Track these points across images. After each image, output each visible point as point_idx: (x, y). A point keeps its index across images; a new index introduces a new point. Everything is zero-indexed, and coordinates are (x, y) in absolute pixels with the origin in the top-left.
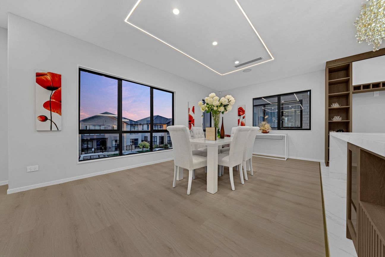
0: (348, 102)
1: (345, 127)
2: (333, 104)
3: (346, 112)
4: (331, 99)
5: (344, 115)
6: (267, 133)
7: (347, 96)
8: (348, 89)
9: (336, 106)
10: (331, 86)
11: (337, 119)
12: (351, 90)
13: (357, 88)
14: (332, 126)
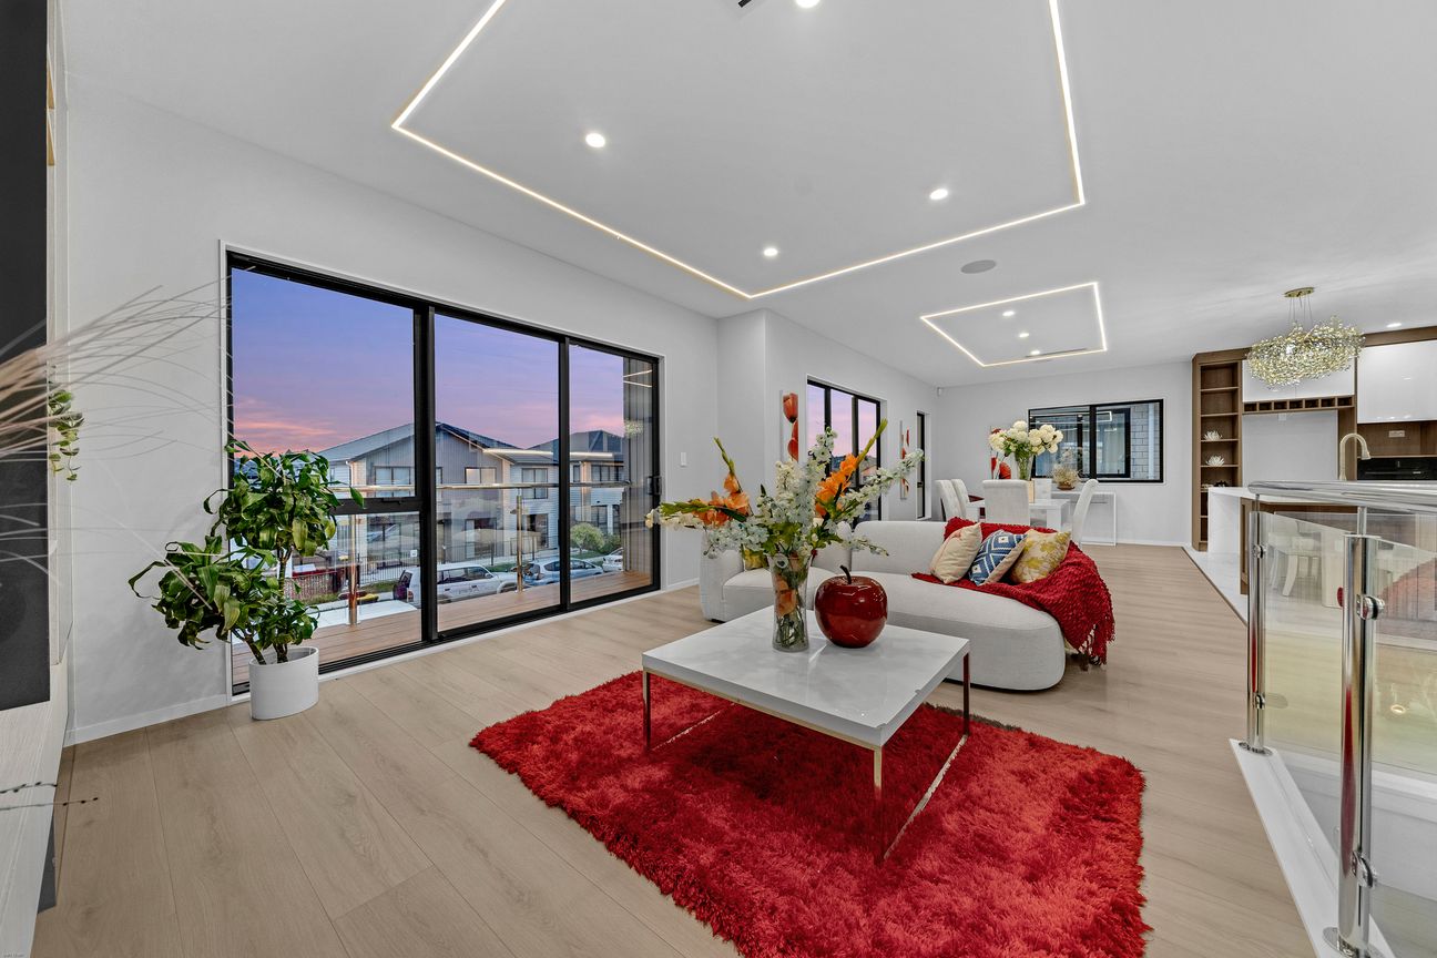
0: (1234, 431)
1: (1231, 477)
2: (1209, 434)
3: (1231, 448)
4: (1206, 424)
5: (1228, 453)
6: (1070, 489)
7: (1233, 420)
8: (1234, 408)
9: (1212, 437)
10: (1205, 399)
11: (1217, 462)
12: (1241, 408)
13: (1250, 407)
14: (1208, 476)
